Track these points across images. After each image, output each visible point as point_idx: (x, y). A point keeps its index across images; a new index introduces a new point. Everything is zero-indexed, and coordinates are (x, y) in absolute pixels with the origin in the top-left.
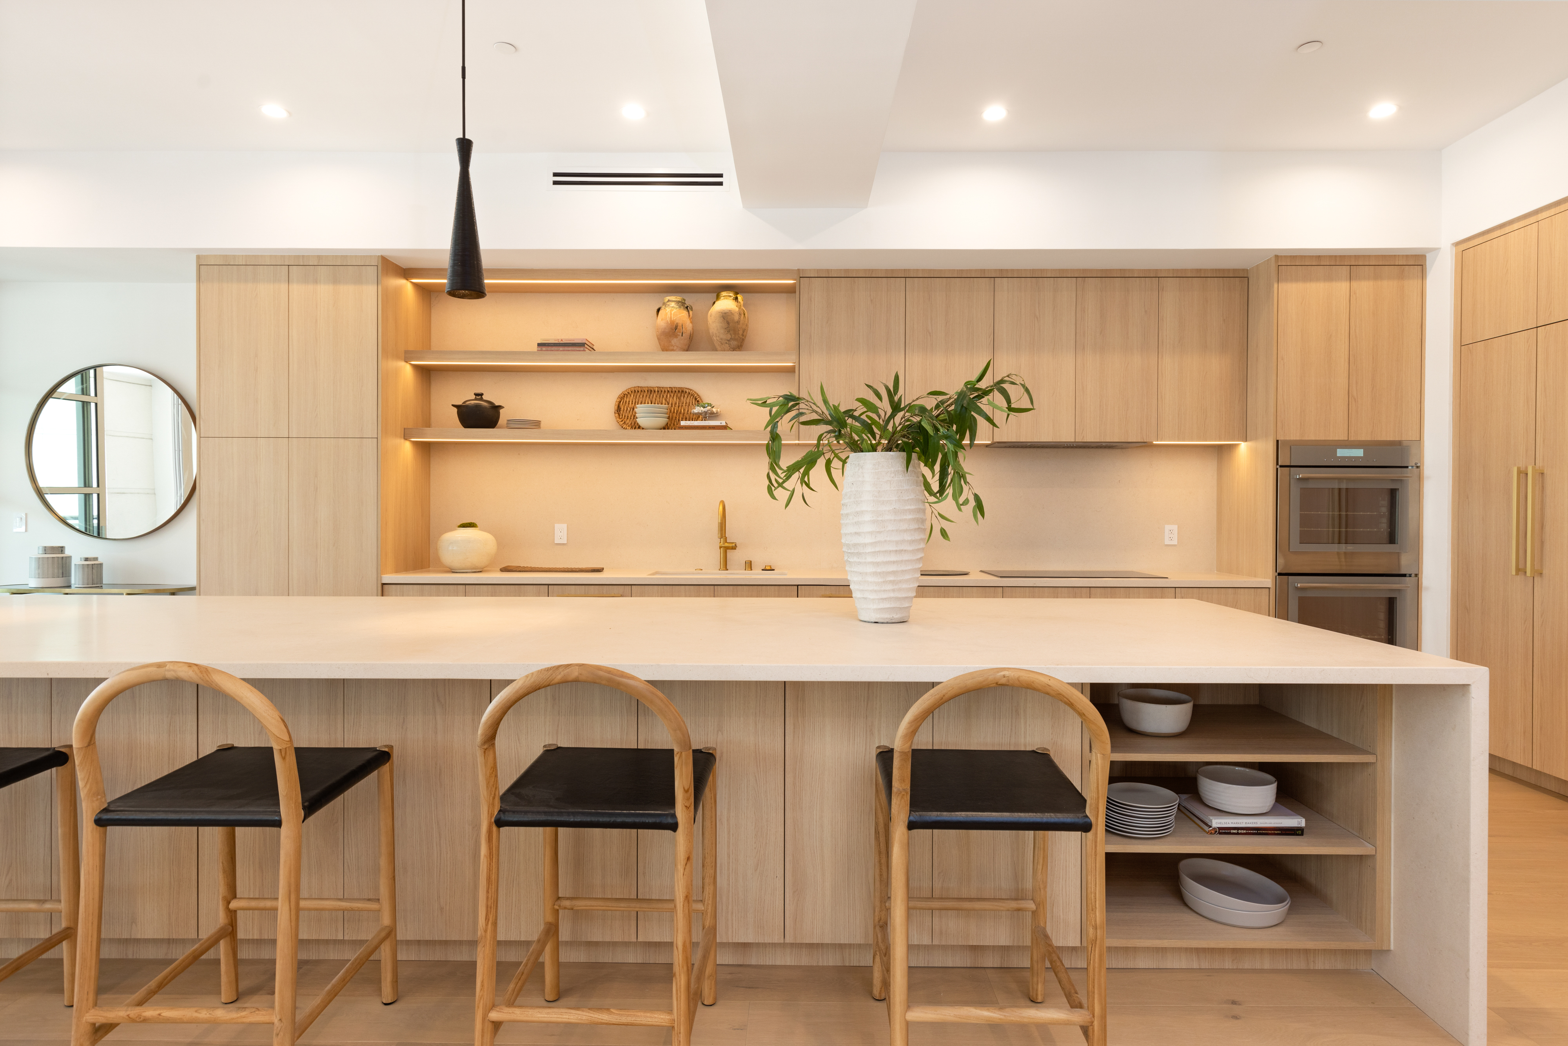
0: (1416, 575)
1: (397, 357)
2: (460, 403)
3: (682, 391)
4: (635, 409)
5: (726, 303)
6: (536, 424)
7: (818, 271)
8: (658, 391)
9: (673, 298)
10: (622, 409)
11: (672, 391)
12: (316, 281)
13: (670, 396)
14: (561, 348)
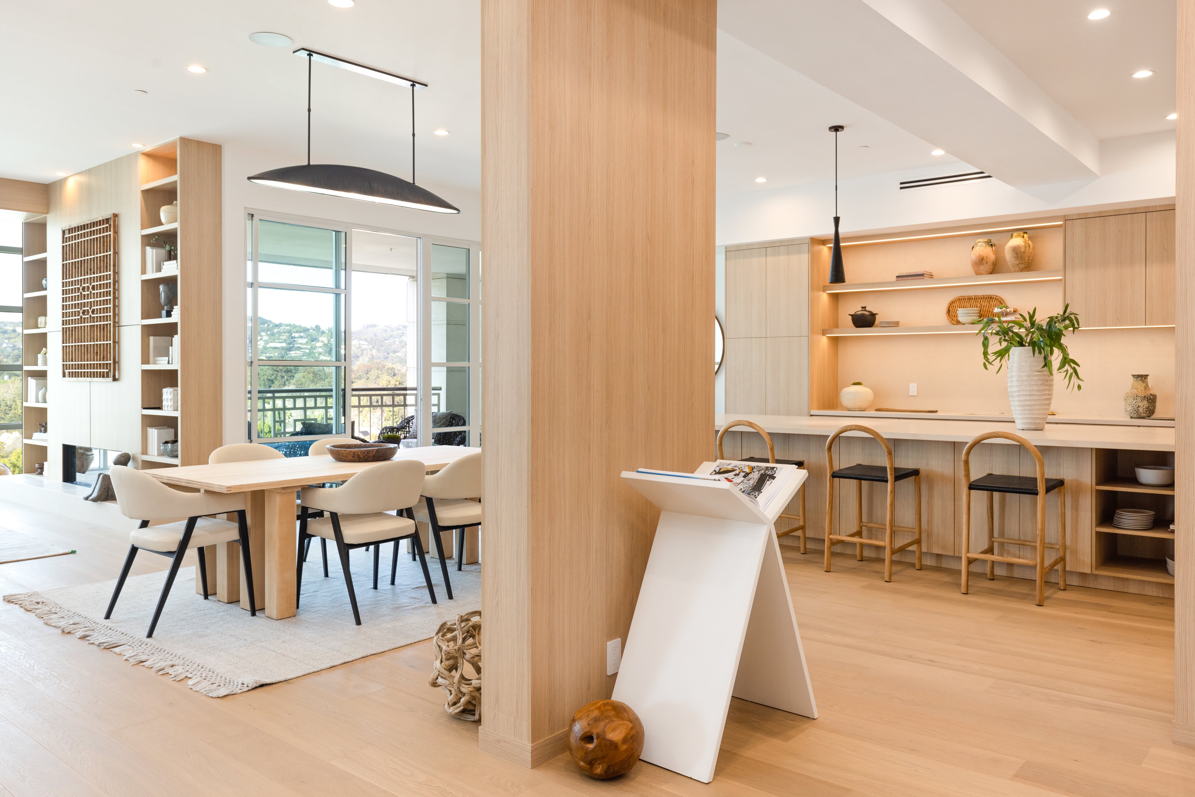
1: (819, 290)
2: (853, 313)
3: (991, 298)
4: (957, 312)
5: (1017, 241)
6: (896, 324)
7: (1079, 214)
8: (975, 298)
9: (981, 240)
10: (951, 311)
11: (984, 298)
12: (779, 255)
13: (983, 301)
14: (910, 278)
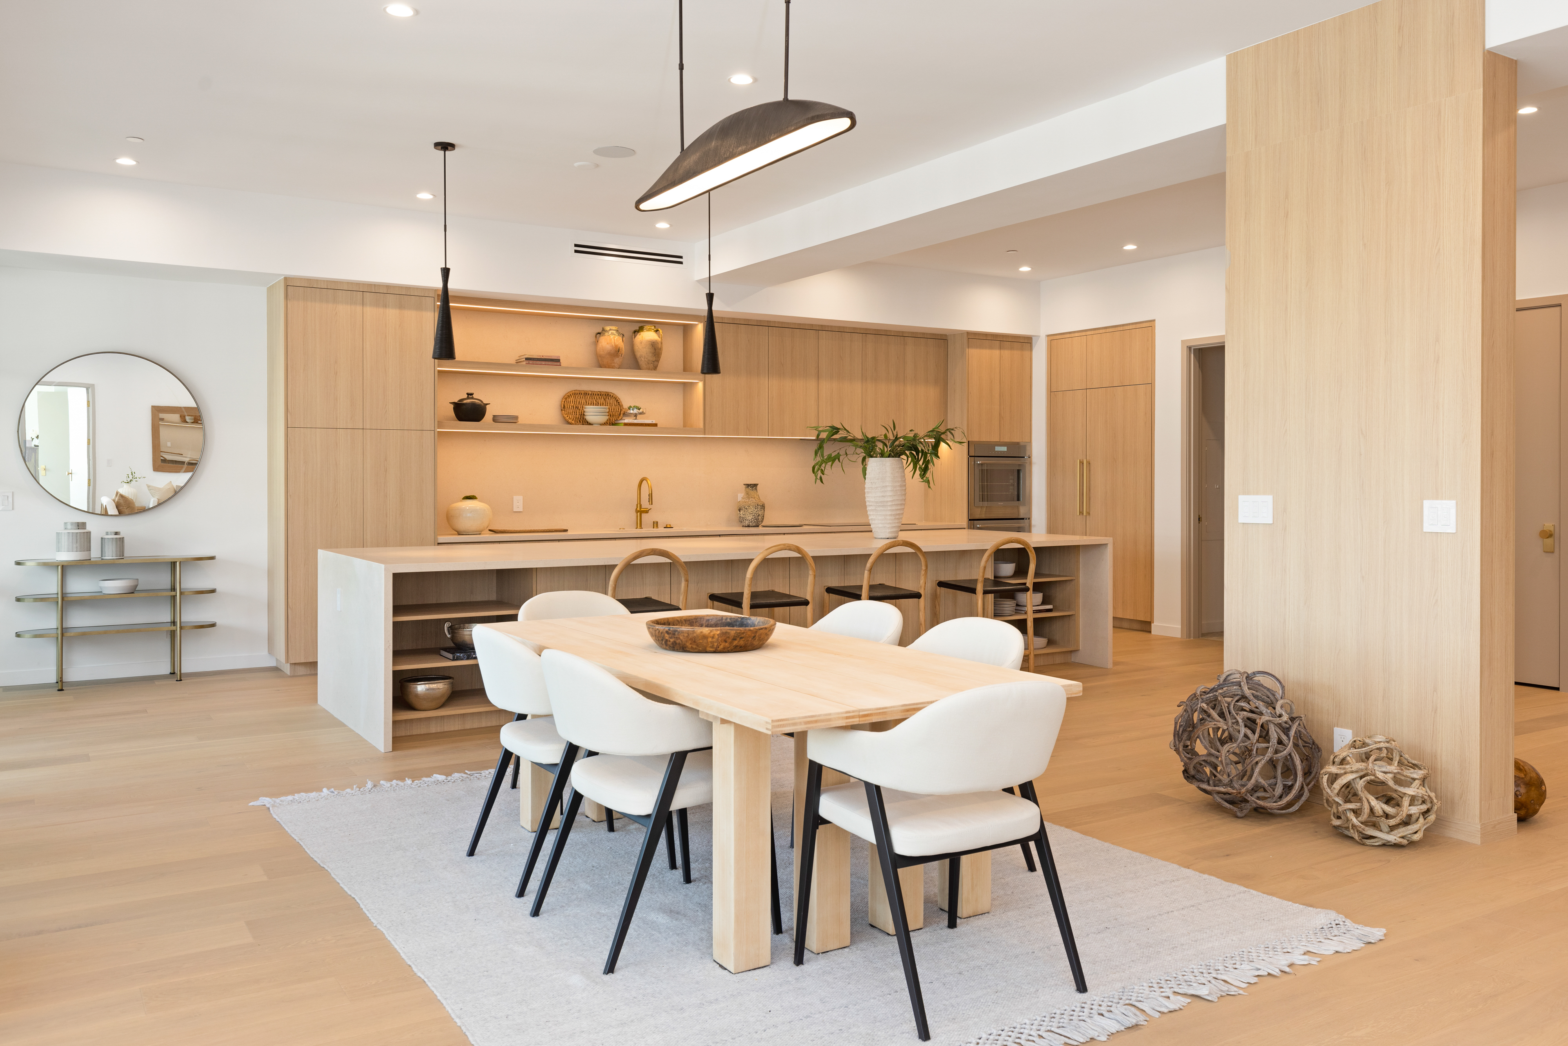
0: (1029, 519)
2: (455, 400)
3: (610, 395)
4: (581, 409)
5: (651, 335)
6: (513, 420)
8: (598, 396)
9: (614, 328)
10: (566, 407)
11: (600, 394)
14: (543, 363)
